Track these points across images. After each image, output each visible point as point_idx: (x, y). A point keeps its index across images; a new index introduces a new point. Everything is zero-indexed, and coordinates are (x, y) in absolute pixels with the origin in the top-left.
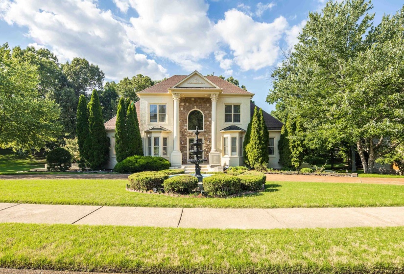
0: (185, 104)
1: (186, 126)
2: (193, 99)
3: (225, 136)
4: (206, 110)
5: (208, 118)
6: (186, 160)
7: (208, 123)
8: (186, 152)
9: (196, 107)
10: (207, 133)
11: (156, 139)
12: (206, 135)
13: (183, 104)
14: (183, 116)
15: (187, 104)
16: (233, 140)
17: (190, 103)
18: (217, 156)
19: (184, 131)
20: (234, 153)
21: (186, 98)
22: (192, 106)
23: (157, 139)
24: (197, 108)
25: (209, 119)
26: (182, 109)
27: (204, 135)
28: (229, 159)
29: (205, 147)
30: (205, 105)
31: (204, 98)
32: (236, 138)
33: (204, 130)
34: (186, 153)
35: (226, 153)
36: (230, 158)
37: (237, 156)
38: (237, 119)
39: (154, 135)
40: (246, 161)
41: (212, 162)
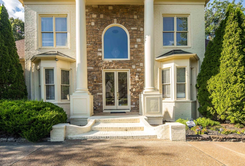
0: (98, 16)
1: (101, 52)
2: (110, 8)
3: (165, 66)
4: (133, 26)
5: (135, 38)
6: (101, 107)
7: (136, 46)
8: (101, 94)
9: (115, 20)
10: (135, 63)
11: (49, 72)
12: (134, 67)
13: (94, 16)
14: (95, 35)
15: (102, 16)
16: (180, 72)
17: (106, 14)
18: (156, 99)
19: (98, 60)
20: (182, 95)
21: (99, 6)
22: (109, 18)
23: (51, 72)
24: (118, 22)
25: (139, 40)
26: (93, 24)
27: (130, 66)
28: (173, 104)
29: (131, 85)
30: (131, 17)
31: (129, 6)
32: (184, 69)
33: (129, 59)
34: (101, 96)
35: (167, 95)
36: (176, 102)
37: (187, 99)
38: (183, 40)
39: (45, 65)
40: (209, 108)
41: (149, 111)
